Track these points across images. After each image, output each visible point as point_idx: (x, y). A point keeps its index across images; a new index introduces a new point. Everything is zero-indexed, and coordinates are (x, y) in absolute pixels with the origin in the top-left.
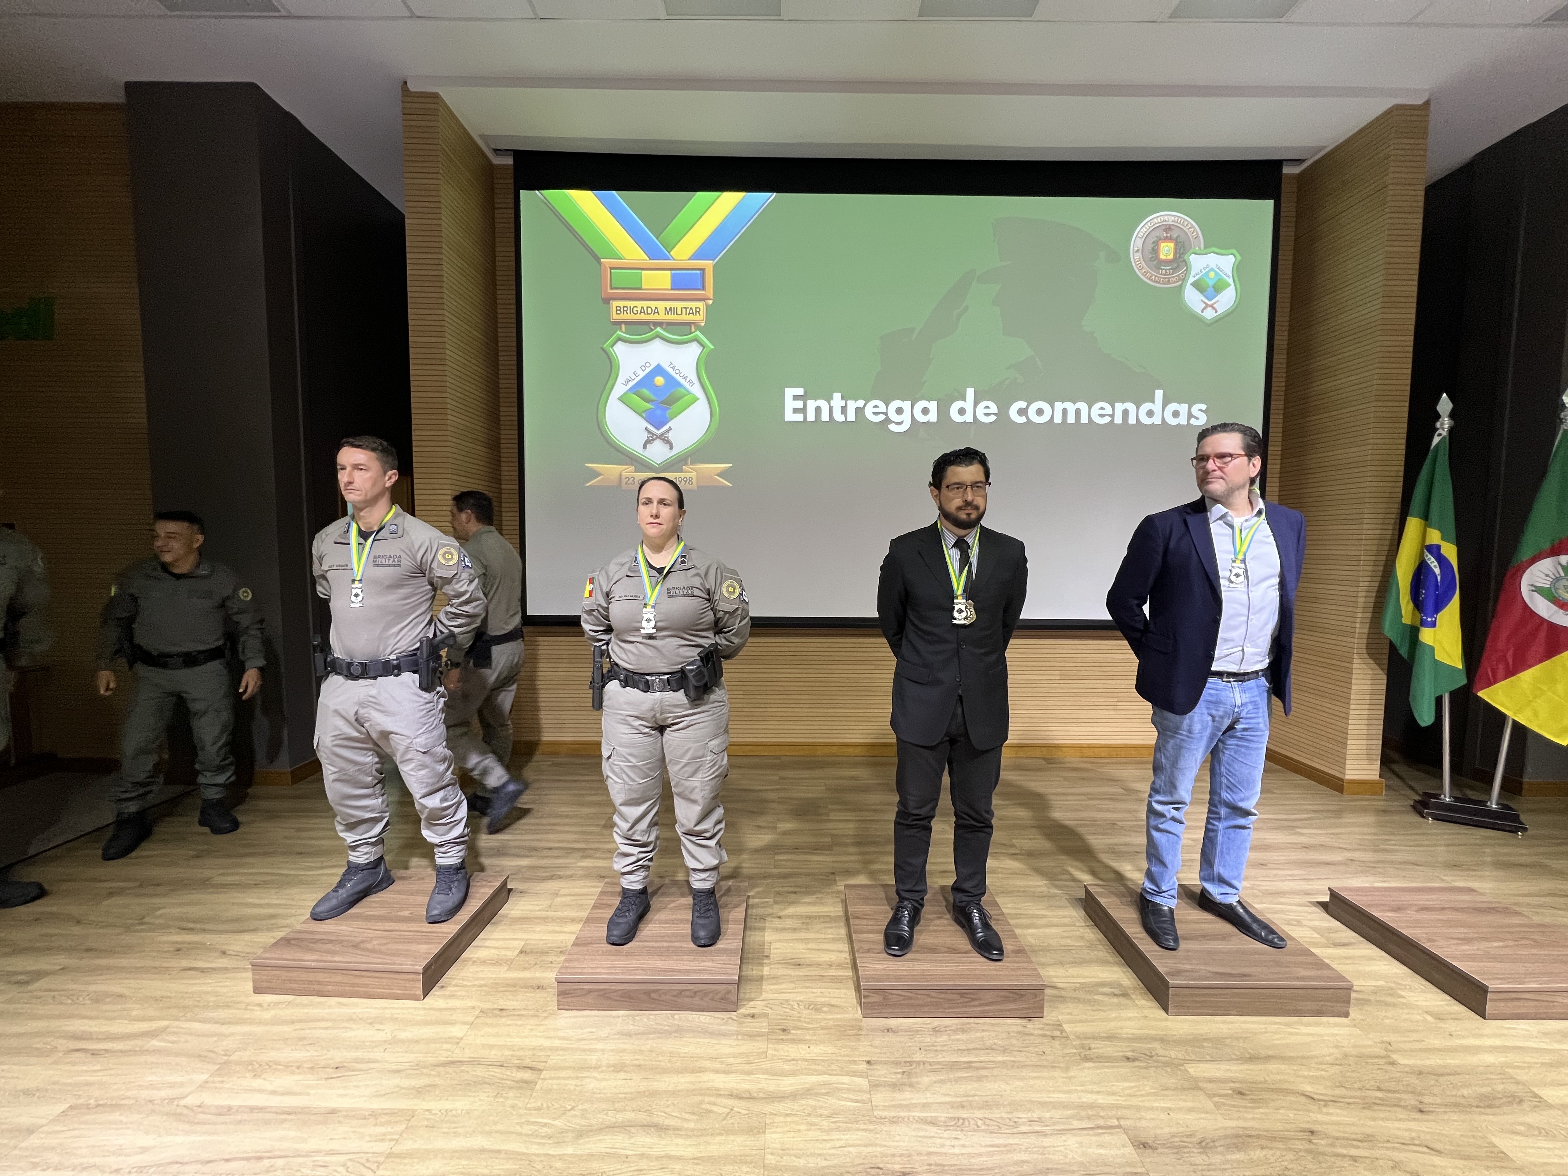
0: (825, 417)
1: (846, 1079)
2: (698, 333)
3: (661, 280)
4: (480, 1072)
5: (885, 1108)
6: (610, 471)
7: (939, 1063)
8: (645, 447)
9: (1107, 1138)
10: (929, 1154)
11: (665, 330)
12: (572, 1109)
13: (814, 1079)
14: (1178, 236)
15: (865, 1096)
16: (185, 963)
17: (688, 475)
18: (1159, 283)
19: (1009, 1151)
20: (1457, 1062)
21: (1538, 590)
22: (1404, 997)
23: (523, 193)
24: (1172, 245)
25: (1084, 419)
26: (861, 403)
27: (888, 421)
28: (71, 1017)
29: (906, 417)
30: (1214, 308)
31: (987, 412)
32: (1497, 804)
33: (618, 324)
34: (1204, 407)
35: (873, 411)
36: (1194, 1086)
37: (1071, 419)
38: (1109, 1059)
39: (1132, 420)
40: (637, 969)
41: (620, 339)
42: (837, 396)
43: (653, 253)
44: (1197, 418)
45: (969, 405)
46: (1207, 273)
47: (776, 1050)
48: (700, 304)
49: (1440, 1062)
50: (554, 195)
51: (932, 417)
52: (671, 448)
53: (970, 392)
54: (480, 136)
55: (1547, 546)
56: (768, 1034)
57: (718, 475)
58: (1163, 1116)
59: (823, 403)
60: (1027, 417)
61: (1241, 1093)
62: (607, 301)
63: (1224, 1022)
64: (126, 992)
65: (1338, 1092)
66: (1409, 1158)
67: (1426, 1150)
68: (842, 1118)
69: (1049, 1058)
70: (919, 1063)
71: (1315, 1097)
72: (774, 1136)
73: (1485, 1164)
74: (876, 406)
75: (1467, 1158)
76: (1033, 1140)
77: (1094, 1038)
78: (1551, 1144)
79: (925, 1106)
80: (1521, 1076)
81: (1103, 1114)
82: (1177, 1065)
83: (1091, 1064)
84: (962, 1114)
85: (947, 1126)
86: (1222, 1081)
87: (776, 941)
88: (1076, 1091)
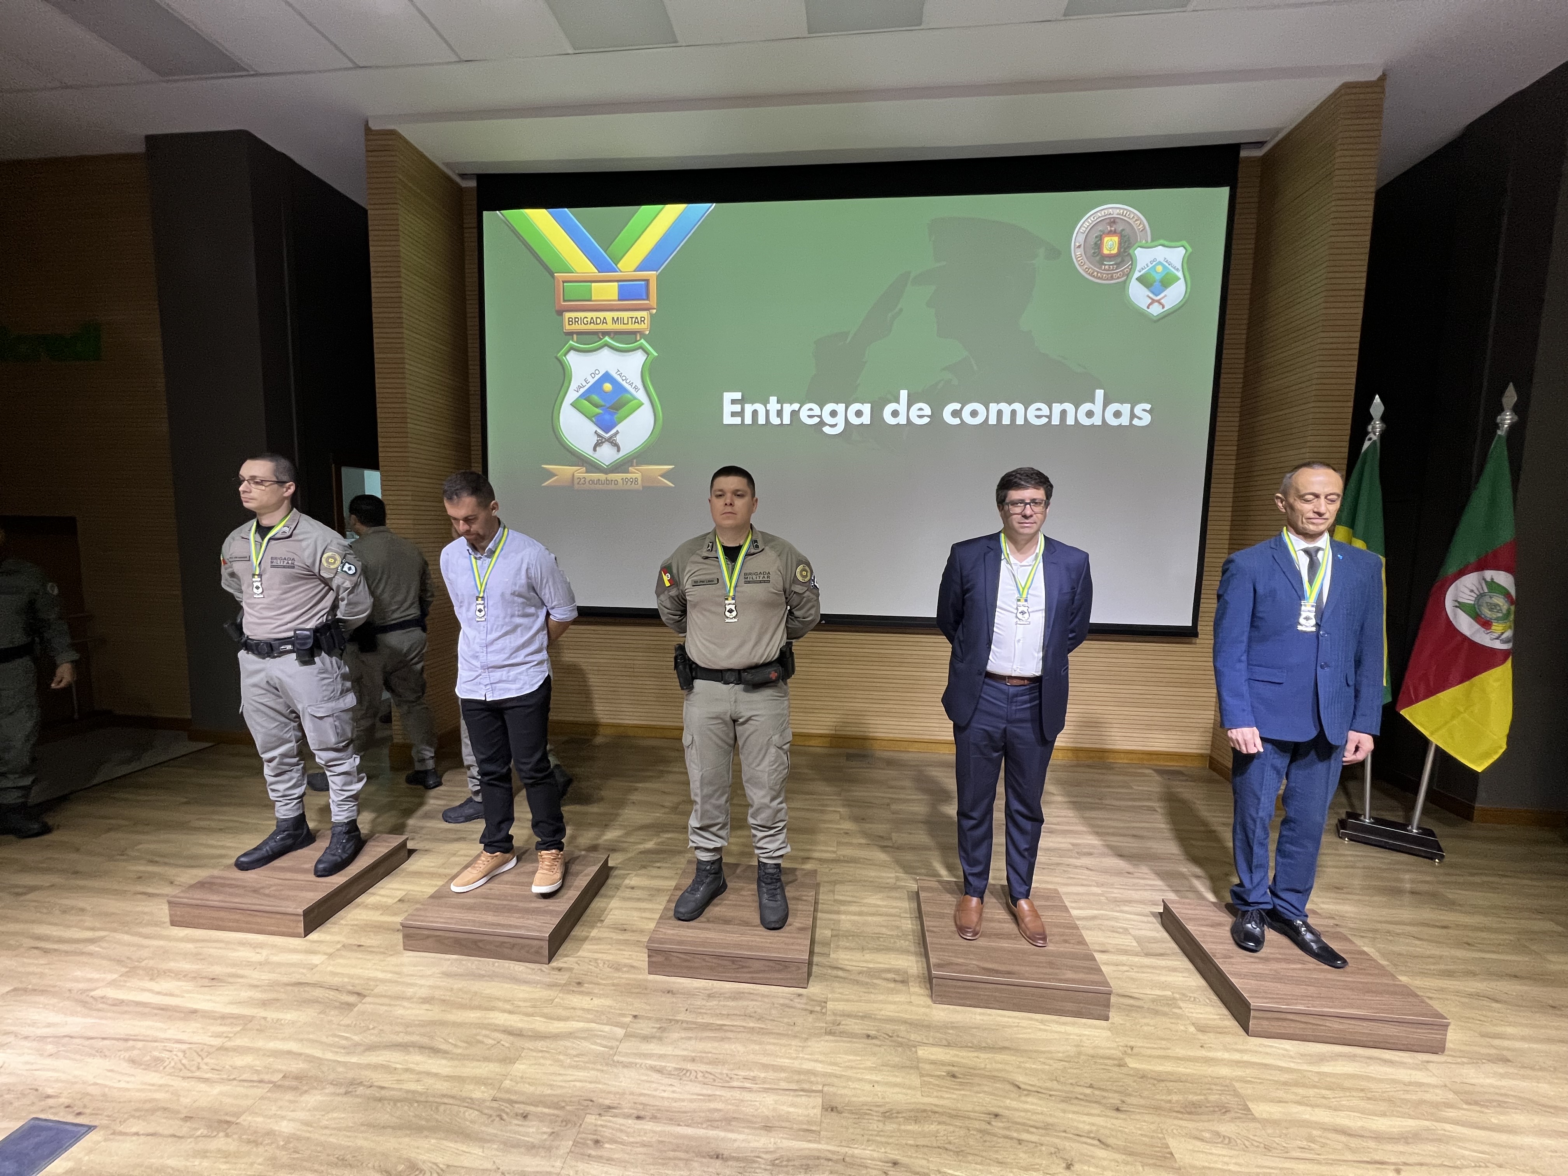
0: (762, 420)
1: (607, 1028)
2: (642, 341)
3: (608, 292)
4: (318, 993)
5: (627, 1055)
6: (564, 471)
7: (695, 1023)
8: (595, 449)
9: (804, 1100)
10: (641, 1095)
11: (612, 339)
12: (373, 1028)
13: (581, 1025)
14: (1123, 230)
15: (615, 1043)
16: (140, 888)
18: (1099, 278)
19: (710, 1101)
20: (1188, 1071)
21: (1460, 606)
22: (1181, 1008)
23: (485, 213)
24: (1116, 239)
25: (1020, 421)
26: (796, 406)
27: (822, 423)
28: (40, 922)
29: (840, 420)
30: (1160, 303)
31: (920, 413)
32: (1418, 828)
33: (570, 334)
34: (1148, 407)
35: (809, 413)
36: (915, 1066)
37: (1006, 420)
38: (852, 1035)
39: (1070, 421)
40: (469, 921)
41: (572, 348)
42: (773, 399)
43: (602, 266)
44: (1140, 419)
45: (902, 407)
46: (1154, 267)
47: (562, 999)
48: (644, 314)
49: (1169, 1069)
50: (511, 214)
51: (866, 419)
52: (619, 450)
53: (904, 394)
54: (443, 163)
55: (1473, 559)
56: (565, 985)
57: (661, 476)
58: (868, 1087)
59: (759, 407)
60: (961, 419)
61: (954, 1076)
62: (560, 313)
63: (980, 1014)
64: (89, 908)
65: (1049, 1084)
66: (1073, 1148)
67: (1096, 1142)
68: (585, 1059)
69: (796, 1029)
70: (677, 1021)
71: (1022, 1086)
72: (522, 1067)
73: (1146, 1160)
74: (811, 409)
75: (1131, 1154)
76: (737, 1094)
77: (849, 1016)
78: (1224, 1152)
79: (661, 1057)
80: (1246, 1090)
81: (813, 1079)
82: (909, 1046)
83: (831, 1038)
84: (690, 1066)
85: (670, 1074)
86: (943, 1064)
87: (616, 908)
88: (803, 1058)
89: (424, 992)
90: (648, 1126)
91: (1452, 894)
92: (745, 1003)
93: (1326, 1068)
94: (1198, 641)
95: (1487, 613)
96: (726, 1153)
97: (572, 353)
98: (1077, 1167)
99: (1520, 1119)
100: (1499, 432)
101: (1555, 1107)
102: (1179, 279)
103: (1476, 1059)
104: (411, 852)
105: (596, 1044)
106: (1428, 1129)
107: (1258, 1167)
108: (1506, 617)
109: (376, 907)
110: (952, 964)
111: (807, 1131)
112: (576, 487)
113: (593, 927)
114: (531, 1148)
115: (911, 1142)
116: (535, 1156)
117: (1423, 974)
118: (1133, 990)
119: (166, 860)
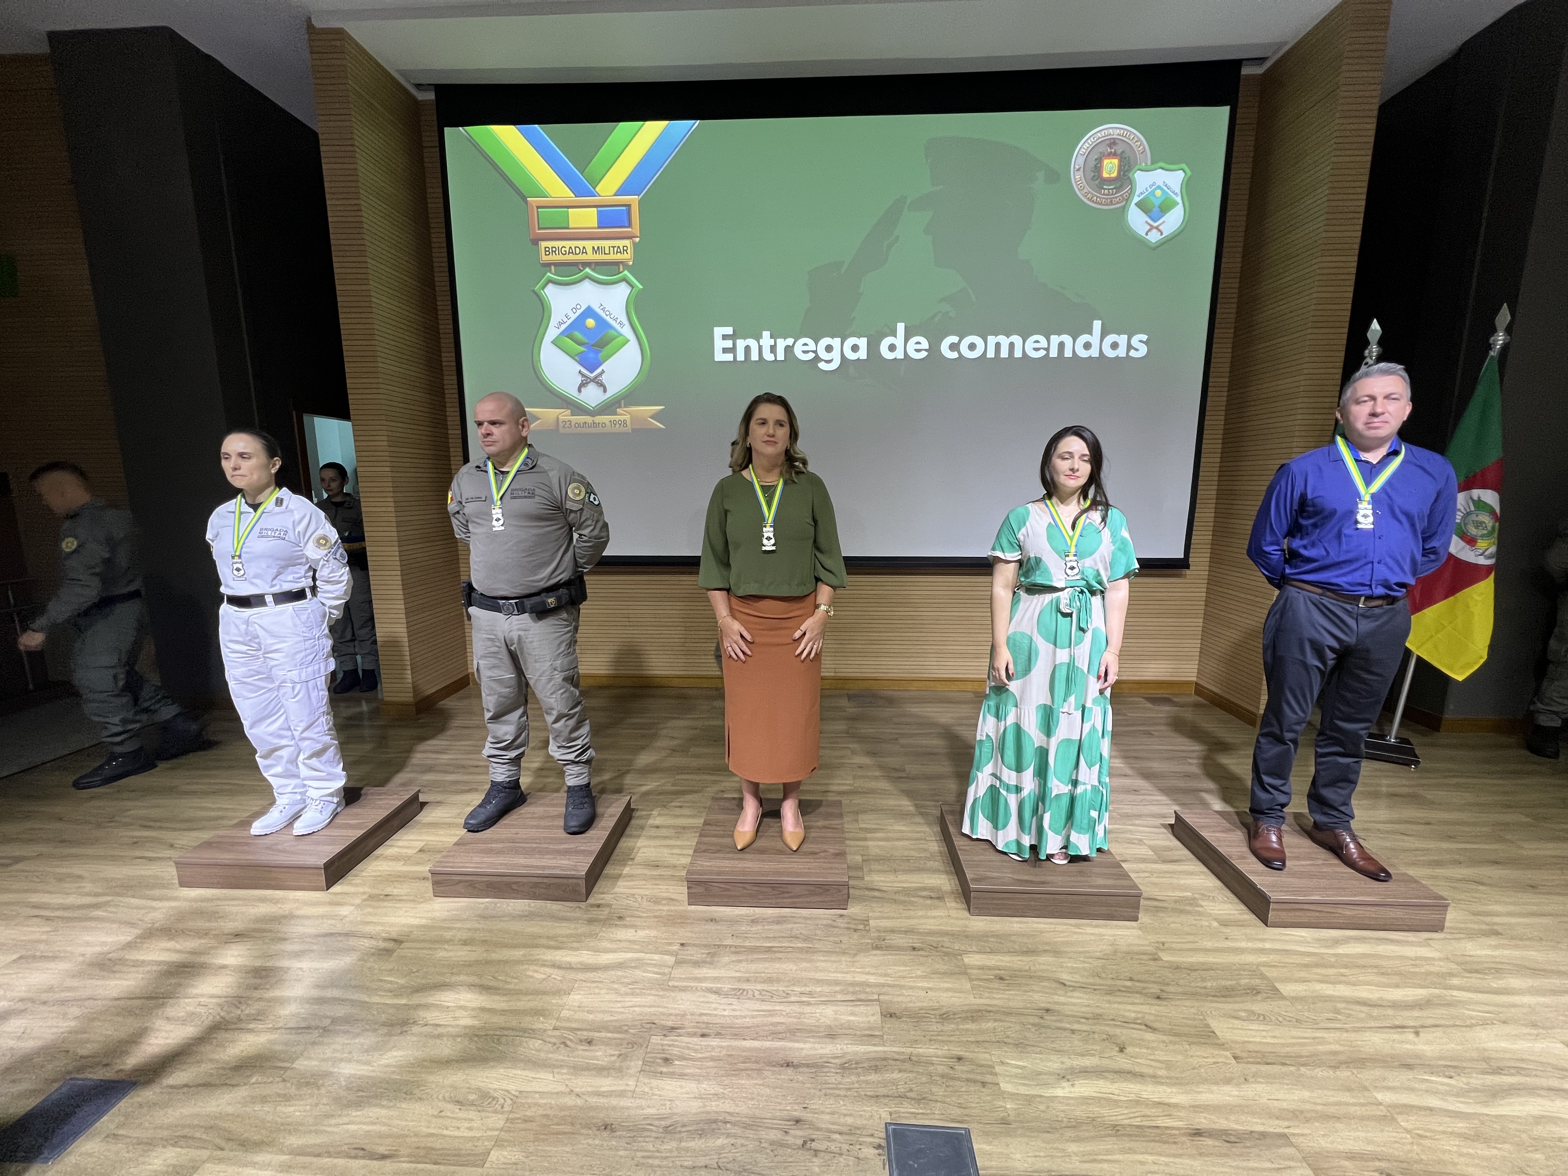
0: (755, 357)
1: (656, 957)
2: (626, 272)
4: (352, 942)
5: (680, 979)
7: (743, 947)
8: (579, 390)
9: (862, 1009)
10: (702, 1014)
11: (593, 270)
12: (417, 972)
13: (630, 955)
14: (1123, 152)
15: (667, 970)
16: (138, 853)
17: (622, 418)
18: (1101, 204)
19: (771, 1016)
22: (1202, 906)
23: (447, 130)
25: (1018, 354)
26: (790, 341)
27: (817, 359)
28: (35, 891)
29: (836, 355)
31: (917, 347)
32: (1396, 738)
33: (548, 265)
34: (1144, 337)
35: (804, 348)
36: (964, 972)
37: (1004, 354)
38: (899, 949)
39: (1068, 353)
40: (501, 864)
41: (550, 281)
42: (766, 334)
44: (1137, 350)
45: (899, 341)
46: (1153, 192)
47: (606, 933)
48: (627, 243)
49: (1202, 960)
50: (476, 131)
51: (862, 354)
52: (605, 391)
53: (901, 327)
54: (397, 71)
56: (606, 920)
58: (922, 994)
59: (752, 343)
60: (959, 353)
61: (1001, 979)
62: (536, 242)
63: (1017, 922)
64: (86, 874)
65: (1091, 980)
66: (1123, 1034)
67: (1143, 1027)
68: (640, 986)
69: (843, 946)
70: (726, 946)
71: (1067, 983)
72: (576, 997)
73: (1191, 1040)
74: (805, 344)
75: (1177, 1035)
76: (796, 1008)
77: (893, 931)
78: (1262, 1027)
79: (716, 979)
80: (1271, 973)
81: (868, 990)
82: (956, 955)
83: (878, 952)
84: (745, 986)
85: (726, 995)
86: (990, 968)
87: (644, 847)
88: (854, 972)
89: (465, 935)
90: (714, 1042)
91: (1430, 795)
92: (790, 926)
93: (1341, 950)
94: (1188, 572)
95: (1473, 531)
96: (795, 1061)
97: (550, 285)
98: (1129, 1050)
99: (1515, 982)
100: (1492, 353)
101: (1544, 970)
102: (1176, 204)
103: (1472, 935)
104: (423, 805)
105: (649, 972)
106: (1439, 997)
107: (1293, 1038)
108: (1490, 534)
109: (396, 858)
110: (988, 878)
111: (869, 1037)
112: (561, 430)
113: (625, 865)
114: (601, 1070)
115: (973, 1039)
116: (607, 1077)
117: (1414, 864)
118: (1155, 893)
119: (163, 825)
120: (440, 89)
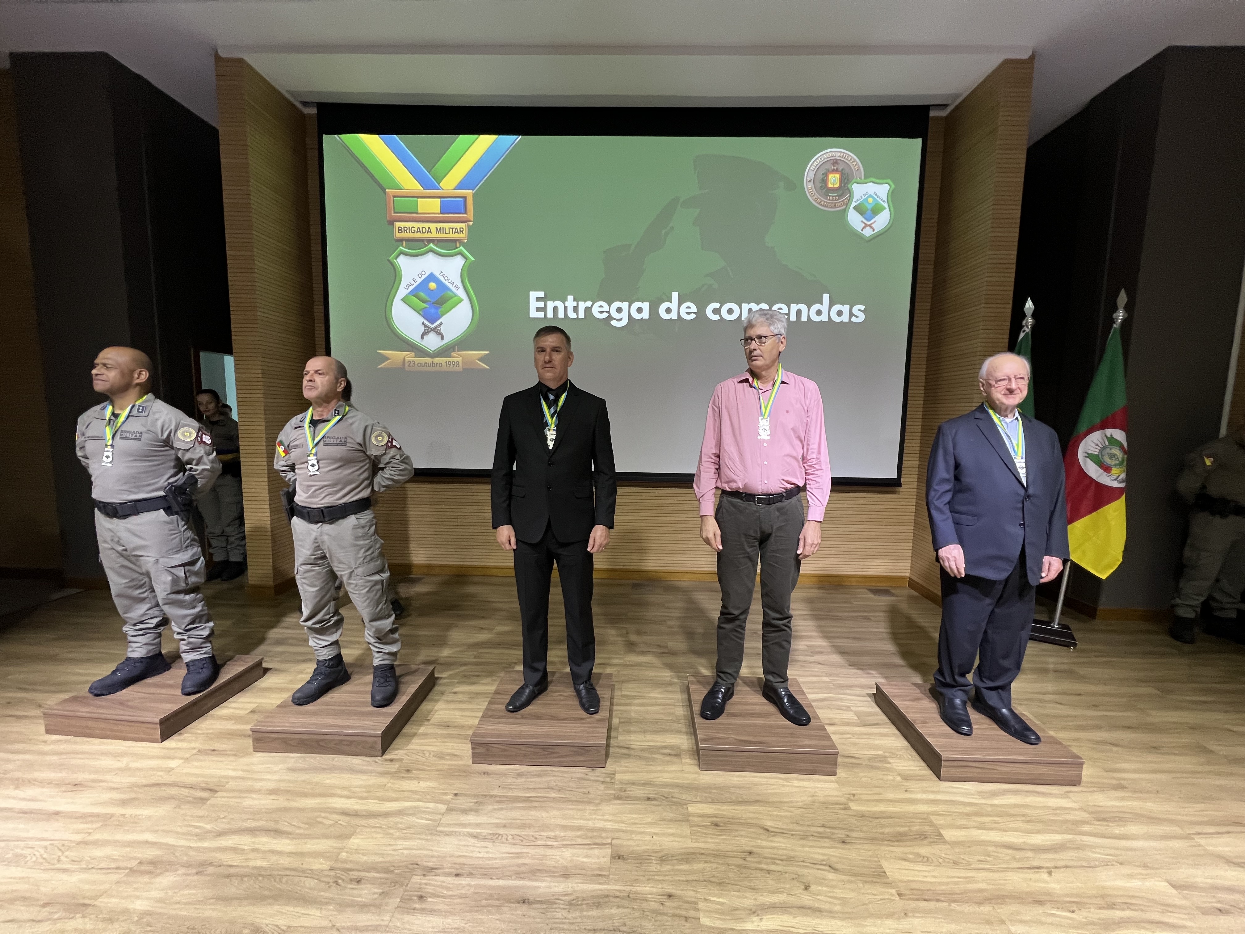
0: (561, 315)
1: (431, 805)
2: (462, 248)
3: (432, 206)
4: (173, 791)
5: (449, 825)
6: (396, 356)
7: (506, 797)
8: (422, 338)
9: (596, 852)
10: (460, 856)
11: (436, 245)
12: (223, 818)
13: (409, 804)
14: (843, 170)
15: (438, 817)
17: (455, 360)
18: (827, 207)
19: (518, 857)
20: (896, 809)
21: (1089, 456)
22: (890, 763)
23: (325, 136)
24: (838, 176)
26: (589, 304)
27: (610, 318)
29: (625, 316)
30: (871, 227)
31: (688, 311)
32: (1059, 624)
33: (400, 241)
34: (862, 307)
35: (599, 310)
36: (686, 819)
38: (636, 799)
39: (804, 318)
40: (312, 724)
42: (570, 298)
43: (426, 185)
44: (857, 317)
45: (674, 305)
46: (866, 199)
47: (393, 784)
48: (463, 225)
49: (882, 809)
50: (348, 139)
51: (645, 315)
52: (442, 338)
53: (675, 295)
54: (287, 91)
55: (1097, 421)
56: (396, 772)
57: (479, 360)
58: (648, 838)
59: (559, 304)
60: (720, 316)
61: (717, 825)
62: (391, 223)
63: (738, 776)
65: (791, 827)
66: (809, 873)
67: (827, 868)
68: (412, 831)
69: (590, 796)
70: (491, 796)
71: (771, 829)
72: (356, 841)
73: (865, 879)
74: (601, 306)
75: (854, 875)
76: (541, 851)
77: (633, 784)
78: (925, 868)
79: (478, 825)
80: (939, 821)
81: (604, 835)
82: (683, 804)
83: (618, 802)
84: (501, 831)
85: (485, 839)
86: (708, 816)
87: (441, 709)
88: (595, 819)
89: (271, 785)
90: (464, 881)
91: (1082, 671)
92: (549, 779)
93: (996, 801)
94: (901, 489)
95: (1108, 461)
96: (531, 898)
97: (402, 256)
98: (813, 888)
99: (1134, 829)
100: (1115, 326)
101: (1159, 819)
103: (1102, 788)
104: (265, 670)
105: (422, 818)
106: (1070, 841)
107: (948, 877)
108: (1121, 464)
109: (229, 718)
110: (715, 738)
111: (599, 876)
112: (407, 368)
113: (421, 725)
114: (363, 907)
115: (683, 878)
116: (367, 913)
117: (1064, 728)
118: (854, 751)
119: (35, 687)
120: (321, 106)
